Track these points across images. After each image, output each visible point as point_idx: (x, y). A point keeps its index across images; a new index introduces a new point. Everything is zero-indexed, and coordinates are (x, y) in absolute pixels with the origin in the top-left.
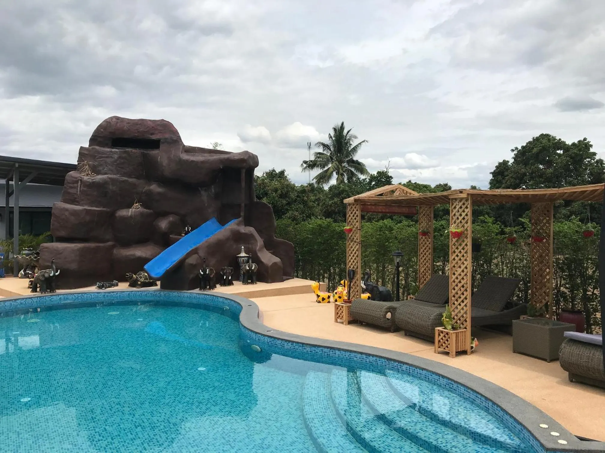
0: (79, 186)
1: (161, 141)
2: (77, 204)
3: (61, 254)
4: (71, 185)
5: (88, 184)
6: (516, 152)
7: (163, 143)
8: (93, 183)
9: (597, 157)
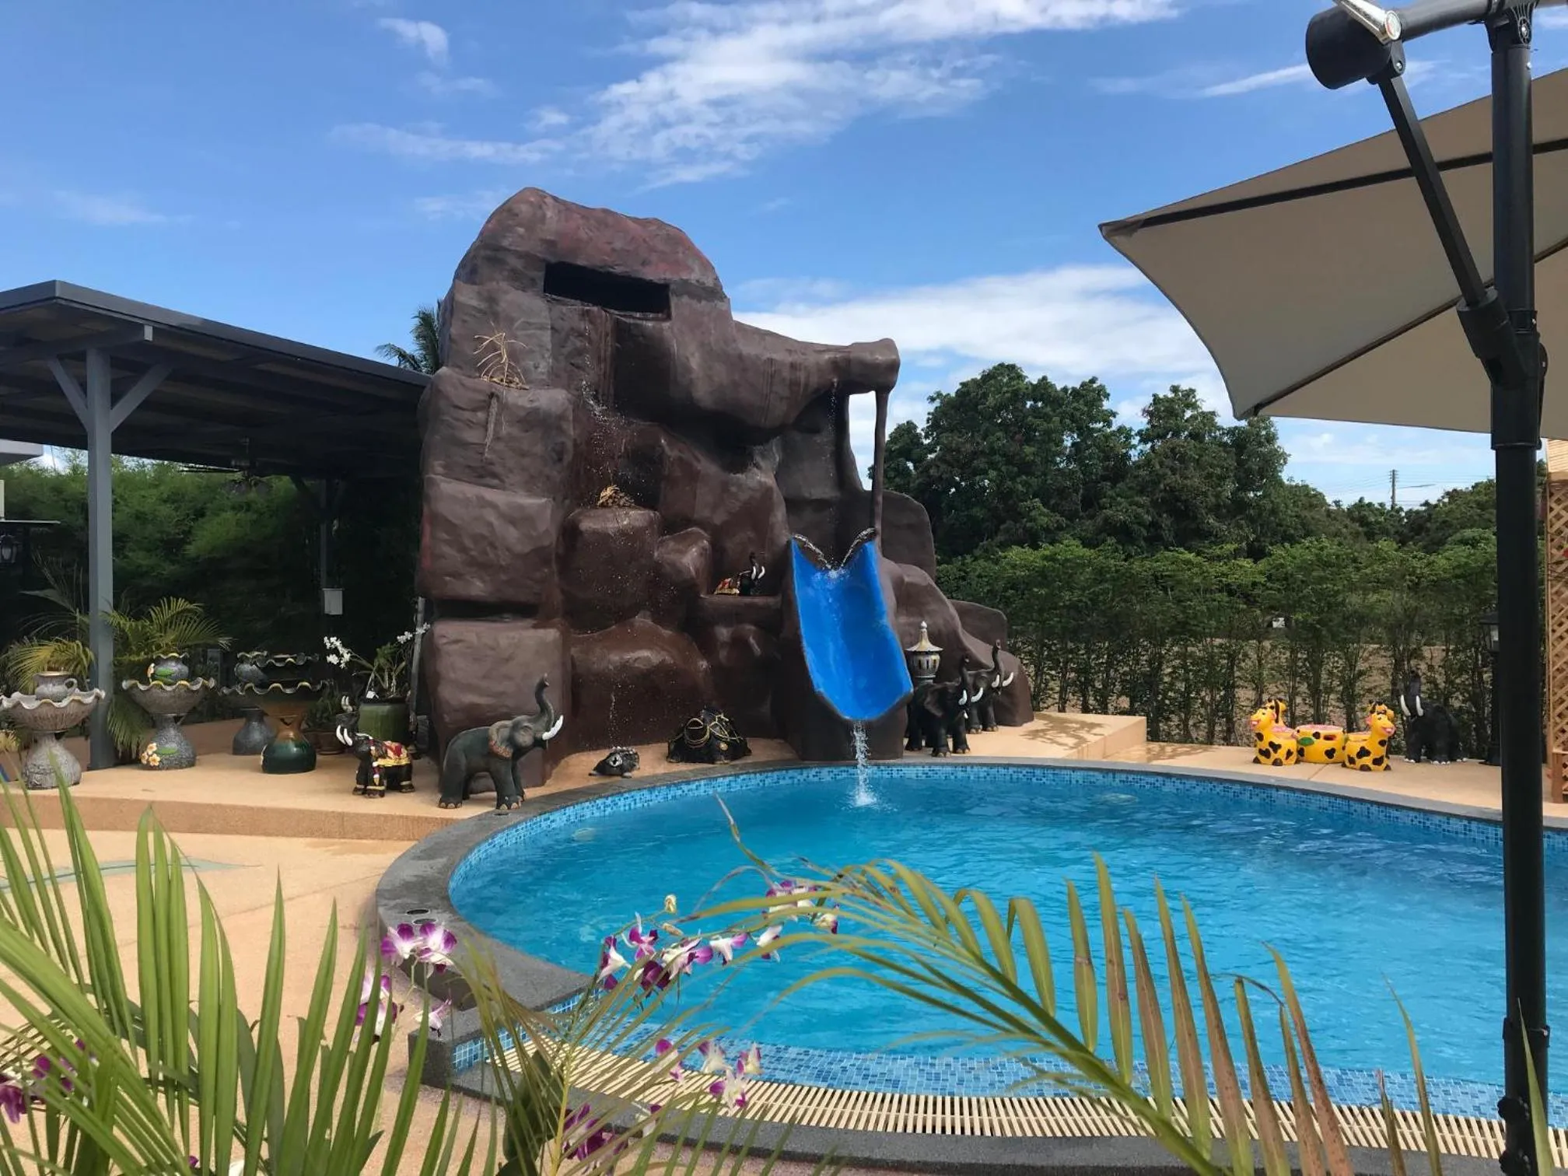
0: (492, 419)
1: (672, 287)
2: (496, 482)
3: (508, 660)
4: (467, 415)
5: (522, 413)
6: (937, 403)
7: (679, 295)
8: (535, 411)
9: (1116, 424)
